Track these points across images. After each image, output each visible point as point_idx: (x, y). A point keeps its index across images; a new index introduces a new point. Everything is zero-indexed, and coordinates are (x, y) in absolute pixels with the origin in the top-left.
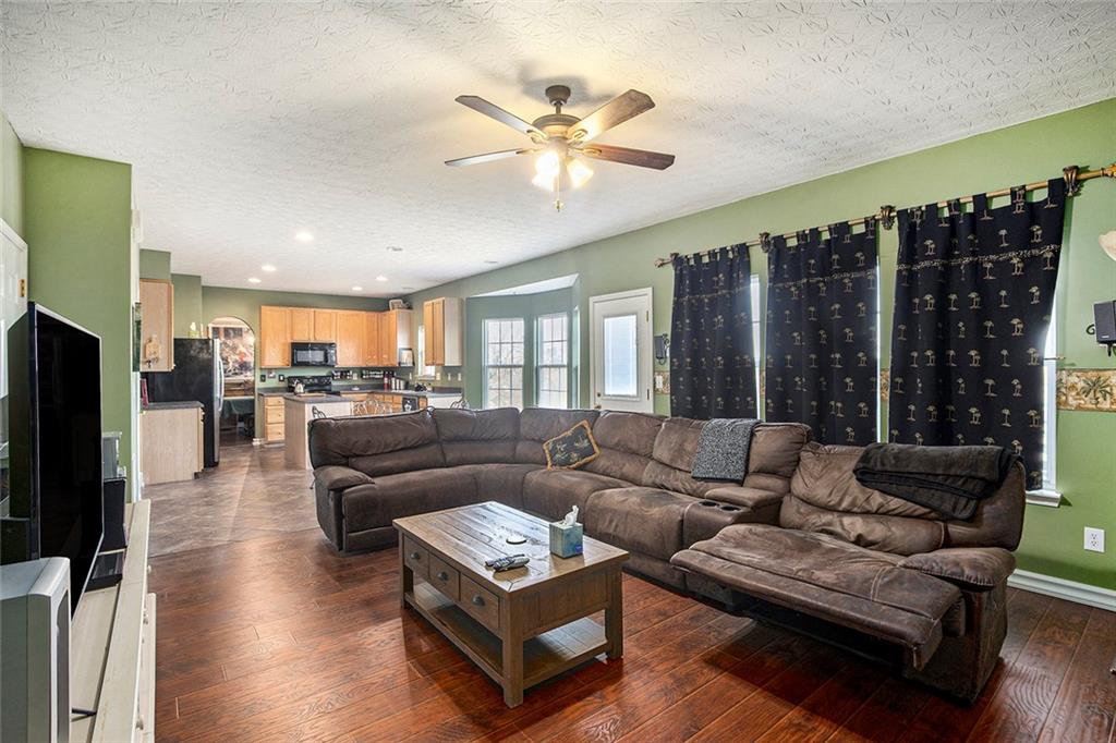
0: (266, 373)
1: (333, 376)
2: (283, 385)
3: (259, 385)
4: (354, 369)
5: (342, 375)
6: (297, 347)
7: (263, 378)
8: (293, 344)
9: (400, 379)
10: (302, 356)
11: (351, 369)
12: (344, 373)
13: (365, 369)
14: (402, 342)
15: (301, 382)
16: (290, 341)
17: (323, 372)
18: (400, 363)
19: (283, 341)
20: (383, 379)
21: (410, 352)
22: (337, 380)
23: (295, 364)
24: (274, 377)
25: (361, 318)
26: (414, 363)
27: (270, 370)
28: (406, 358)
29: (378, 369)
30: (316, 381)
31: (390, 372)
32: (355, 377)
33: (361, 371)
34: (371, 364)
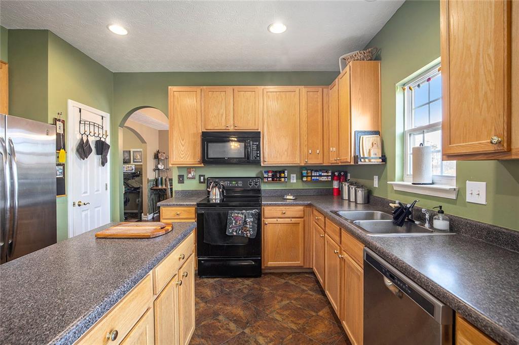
0: (184, 173)
1: (263, 178)
4: (292, 169)
5: (273, 177)
6: (210, 138)
7: (181, 179)
8: (204, 134)
9: (358, 185)
10: (215, 151)
12: (277, 174)
13: (306, 168)
14: (360, 121)
15: (217, 185)
17: (250, 172)
18: (356, 158)
20: (331, 182)
21: (375, 138)
22: (268, 182)
24: (193, 178)
25: (300, 94)
26: (384, 158)
28: (369, 150)
31: (341, 172)
32: (294, 179)
33: (302, 171)
34: (313, 161)
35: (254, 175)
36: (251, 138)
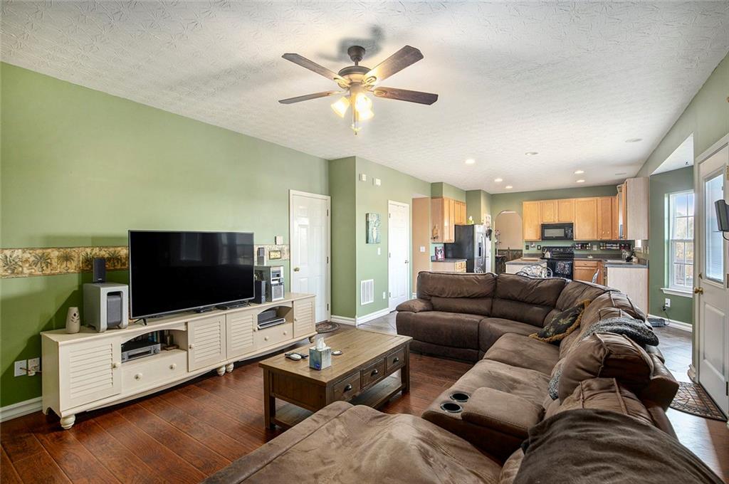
0: (529, 244)
2: (540, 252)
3: (525, 252)
7: (527, 247)
11: (590, 242)
12: (584, 245)
16: (540, 223)
19: (536, 223)
23: (544, 238)
24: (534, 247)
27: (532, 242)
29: (615, 242)
30: (562, 250)
32: (595, 248)
35: (570, 246)
36: (569, 227)
